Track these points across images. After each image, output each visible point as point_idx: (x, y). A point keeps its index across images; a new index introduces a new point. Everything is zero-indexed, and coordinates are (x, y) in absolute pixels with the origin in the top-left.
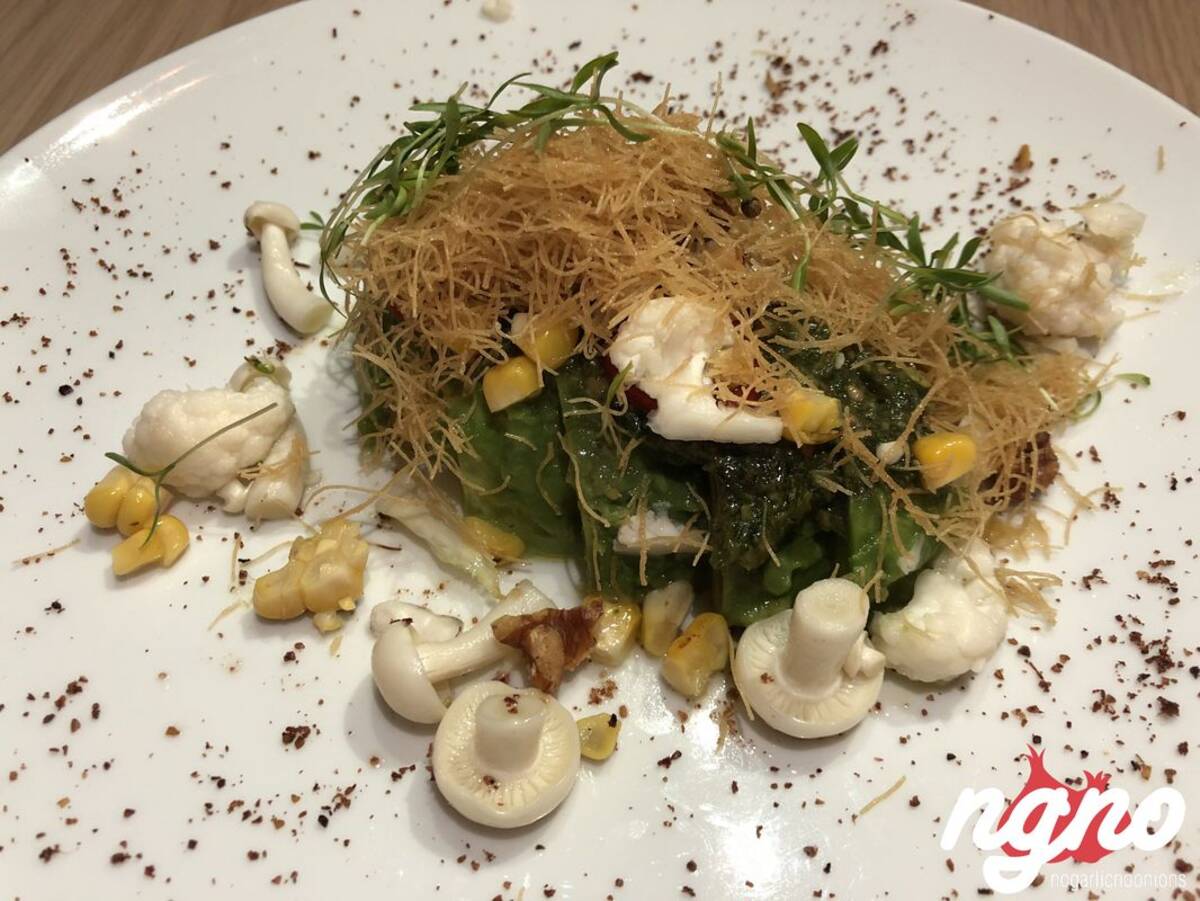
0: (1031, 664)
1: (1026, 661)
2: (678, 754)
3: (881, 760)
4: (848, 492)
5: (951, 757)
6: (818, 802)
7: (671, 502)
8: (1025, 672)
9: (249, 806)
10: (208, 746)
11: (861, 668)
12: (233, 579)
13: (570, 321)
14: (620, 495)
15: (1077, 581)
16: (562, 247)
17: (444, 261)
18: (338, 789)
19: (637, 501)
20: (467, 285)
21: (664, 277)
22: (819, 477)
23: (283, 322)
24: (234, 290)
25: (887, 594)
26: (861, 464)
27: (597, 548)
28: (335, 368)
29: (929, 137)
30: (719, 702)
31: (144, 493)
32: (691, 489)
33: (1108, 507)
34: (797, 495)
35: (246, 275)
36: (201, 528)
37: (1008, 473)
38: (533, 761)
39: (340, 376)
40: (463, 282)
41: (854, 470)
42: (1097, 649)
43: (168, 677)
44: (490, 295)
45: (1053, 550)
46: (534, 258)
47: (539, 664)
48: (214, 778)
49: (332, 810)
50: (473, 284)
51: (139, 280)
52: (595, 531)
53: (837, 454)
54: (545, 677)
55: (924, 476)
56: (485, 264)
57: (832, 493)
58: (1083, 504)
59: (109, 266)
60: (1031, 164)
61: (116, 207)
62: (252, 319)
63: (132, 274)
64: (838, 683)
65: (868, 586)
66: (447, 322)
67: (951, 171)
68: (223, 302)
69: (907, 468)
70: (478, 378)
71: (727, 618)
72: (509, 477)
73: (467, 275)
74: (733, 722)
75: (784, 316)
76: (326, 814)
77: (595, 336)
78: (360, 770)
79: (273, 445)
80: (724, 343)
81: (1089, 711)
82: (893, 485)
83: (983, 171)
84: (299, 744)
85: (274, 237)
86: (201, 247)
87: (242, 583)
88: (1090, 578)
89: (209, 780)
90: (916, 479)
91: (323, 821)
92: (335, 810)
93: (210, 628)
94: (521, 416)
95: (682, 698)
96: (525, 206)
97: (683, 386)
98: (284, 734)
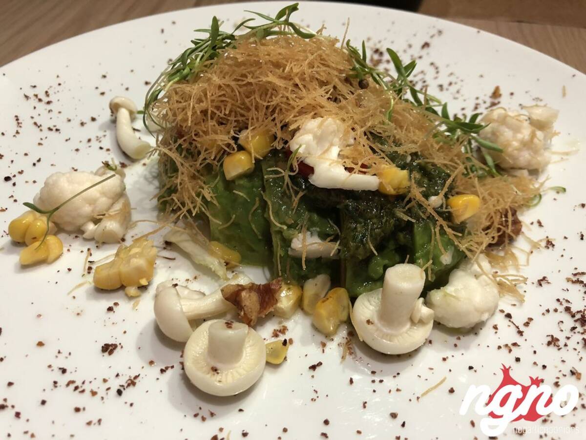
0: (512, 322)
1: (510, 321)
2: (320, 364)
3: (432, 369)
4: (414, 221)
5: (471, 368)
6: (398, 390)
7: (320, 228)
8: (509, 326)
9: (78, 383)
10: (59, 352)
11: (421, 317)
12: (84, 271)
13: (271, 131)
14: (293, 222)
15: (534, 282)
16: (267, 90)
17: (206, 98)
18: (130, 377)
19: (302, 226)
20: (218, 113)
21: (319, 108)
22: (398, 212)
23: (125, 154)
24: (101, 139)
25: (434, 278)
26: (420, 206)
27: (279, 252)
28: (149, 176)
29: (450, 84)
30: (344, 338)
31: (41, 223)
32: (330, 222)
33: (548, 248)
34: (386, 221)
35: (108, 133)
36: (70, 246)
37: (496, 225)
38: (239, 361)
39: (150, 180)
40: (215, 111)
41: (416, 209)
42: (547, 315)
43: (42, 317)
44: (229, 118)
45: (521, 267)
46: (253, 97)
47: (245, 309)
48: (60, 369)
49: (125, 387)
50: (221, 113)
51: (54, 133)
52: (279, 243)
53: (408, 201)
54: (249, 317)
55: (454, 215)
56: (227, 102)
57: (405, 221)
58: (535, 246)
59: (39, 125)
60: (500, 95)
61: (45, 99)
62: (108, 152)
63: (50, 129)
64: (408, 325)
65: (424, 268)
66: (206, 133)
67: (461, 99)
68: (95, 144)
69: (444, 210)
70: (221, 162)
71: (348, 291)
72: (234, 216)
73: (218, 108)
74: (351, 348)
75: (380, 133)
76: (122, 389)
77: (283, 140)
78: (143, 367)
79: (112, 204)
80: (349, 143)
81: (545, 346)
82: (437, 217)
83: (477, 98)
84: (111, 353)
85: (123, 114)
86: (87, 119)
87: (89, 273)
88: (542, 280)
89: (58, 369)
90: (448, 217)
91: (119, 392)
92: (127, 387)
93: (69, 294)
94: (242, 182)
95: (323, 335)
96: (249, 70)
97: (327, 159)
98: (103, 347)
